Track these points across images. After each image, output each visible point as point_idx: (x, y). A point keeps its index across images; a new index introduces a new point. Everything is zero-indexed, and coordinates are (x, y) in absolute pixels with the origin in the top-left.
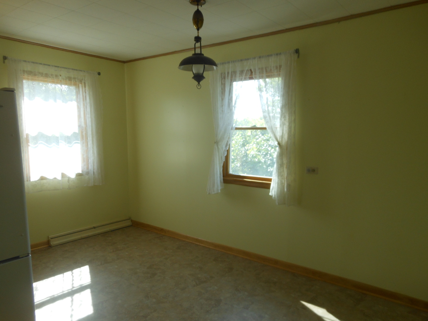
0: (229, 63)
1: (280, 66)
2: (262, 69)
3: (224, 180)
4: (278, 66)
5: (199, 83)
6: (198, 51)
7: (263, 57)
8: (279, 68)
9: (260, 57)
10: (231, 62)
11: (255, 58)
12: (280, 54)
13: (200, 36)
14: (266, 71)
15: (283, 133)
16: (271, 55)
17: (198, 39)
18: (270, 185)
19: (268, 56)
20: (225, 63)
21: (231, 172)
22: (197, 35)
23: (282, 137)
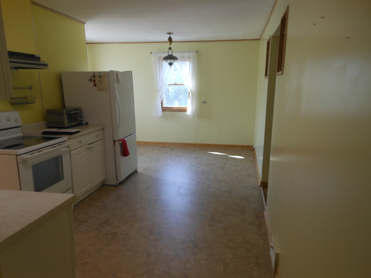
0: (163, 53)
1: (190, 57)
2: (181, 57)
3: (162, 110)
4: (189, 57)
5: (171, 66)
6: (170, 53)
7: (182, 52)
8: (189, 58)
9: (180, 52)
10: (165, 53)
11: (177, 52)
12: (190, 52)
13: (171, 47)
14: (183, 59)
15: (192, 86)
16: (186, 52)
17: (170, 48)
18: (186, 110)
19: (184, 52)
20: (162, 53)
21: (164, 106)
22: (170, 47)
23: (192, 88)
